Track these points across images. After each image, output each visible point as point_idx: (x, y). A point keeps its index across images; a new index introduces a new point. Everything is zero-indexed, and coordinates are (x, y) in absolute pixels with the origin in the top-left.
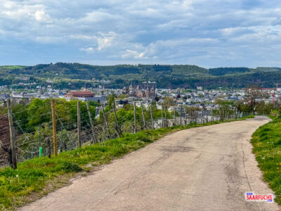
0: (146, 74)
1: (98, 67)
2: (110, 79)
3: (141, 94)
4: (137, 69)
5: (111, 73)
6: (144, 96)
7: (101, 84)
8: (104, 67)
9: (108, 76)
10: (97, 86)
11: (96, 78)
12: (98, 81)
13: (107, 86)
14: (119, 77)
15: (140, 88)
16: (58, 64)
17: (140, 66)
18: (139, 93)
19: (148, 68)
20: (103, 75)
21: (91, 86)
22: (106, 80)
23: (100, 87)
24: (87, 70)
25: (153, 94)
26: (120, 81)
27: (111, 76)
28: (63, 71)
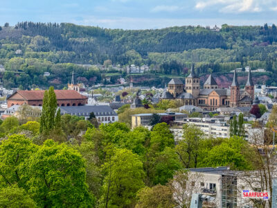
0: (241, 49)
1: (121, 33)
2: (149, 63)
3: (217, 98)
4: (219, 38)
5: (152, 48)
6: (224, 103)
7: (124, 75)
8: (136, 33)
9: (144, 54)
10: (114, 81)
11: (114, 61)
12: (117, 67)
13: (141, 81)
14: (173, 57)
15: (213, 82)
16: (23, 26)
17: (227, 29)
18: (212, 96)
19: (246, 34)
20: (132, 53)
21: (99, 80)
22: (138, 64)
23: (123, 81)
24: (92, 39)
25: (249, 99)
26: (173, 68)
27: (152, 55)
28: (34, 43)
